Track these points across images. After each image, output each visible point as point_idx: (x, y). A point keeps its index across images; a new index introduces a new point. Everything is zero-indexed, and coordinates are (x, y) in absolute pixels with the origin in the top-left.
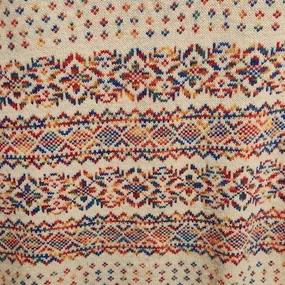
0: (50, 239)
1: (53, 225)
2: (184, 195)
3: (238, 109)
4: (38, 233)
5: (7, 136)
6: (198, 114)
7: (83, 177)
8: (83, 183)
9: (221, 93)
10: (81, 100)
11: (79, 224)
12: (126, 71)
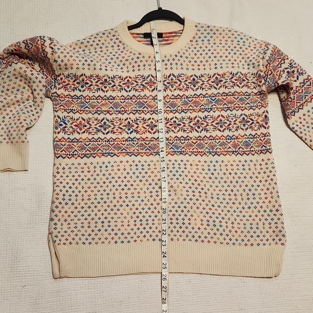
0: (114, 145)
1: (115, 139)
2: (173, 129)
3: (191, 95)
4: (108, 142)
5: (98, 103)
6: (176, 98)
7: (129, 120)
8: (129, 123)
9: (184, 90)
10: (130, 91)
11: (126, 140)
12: (147, 82)
